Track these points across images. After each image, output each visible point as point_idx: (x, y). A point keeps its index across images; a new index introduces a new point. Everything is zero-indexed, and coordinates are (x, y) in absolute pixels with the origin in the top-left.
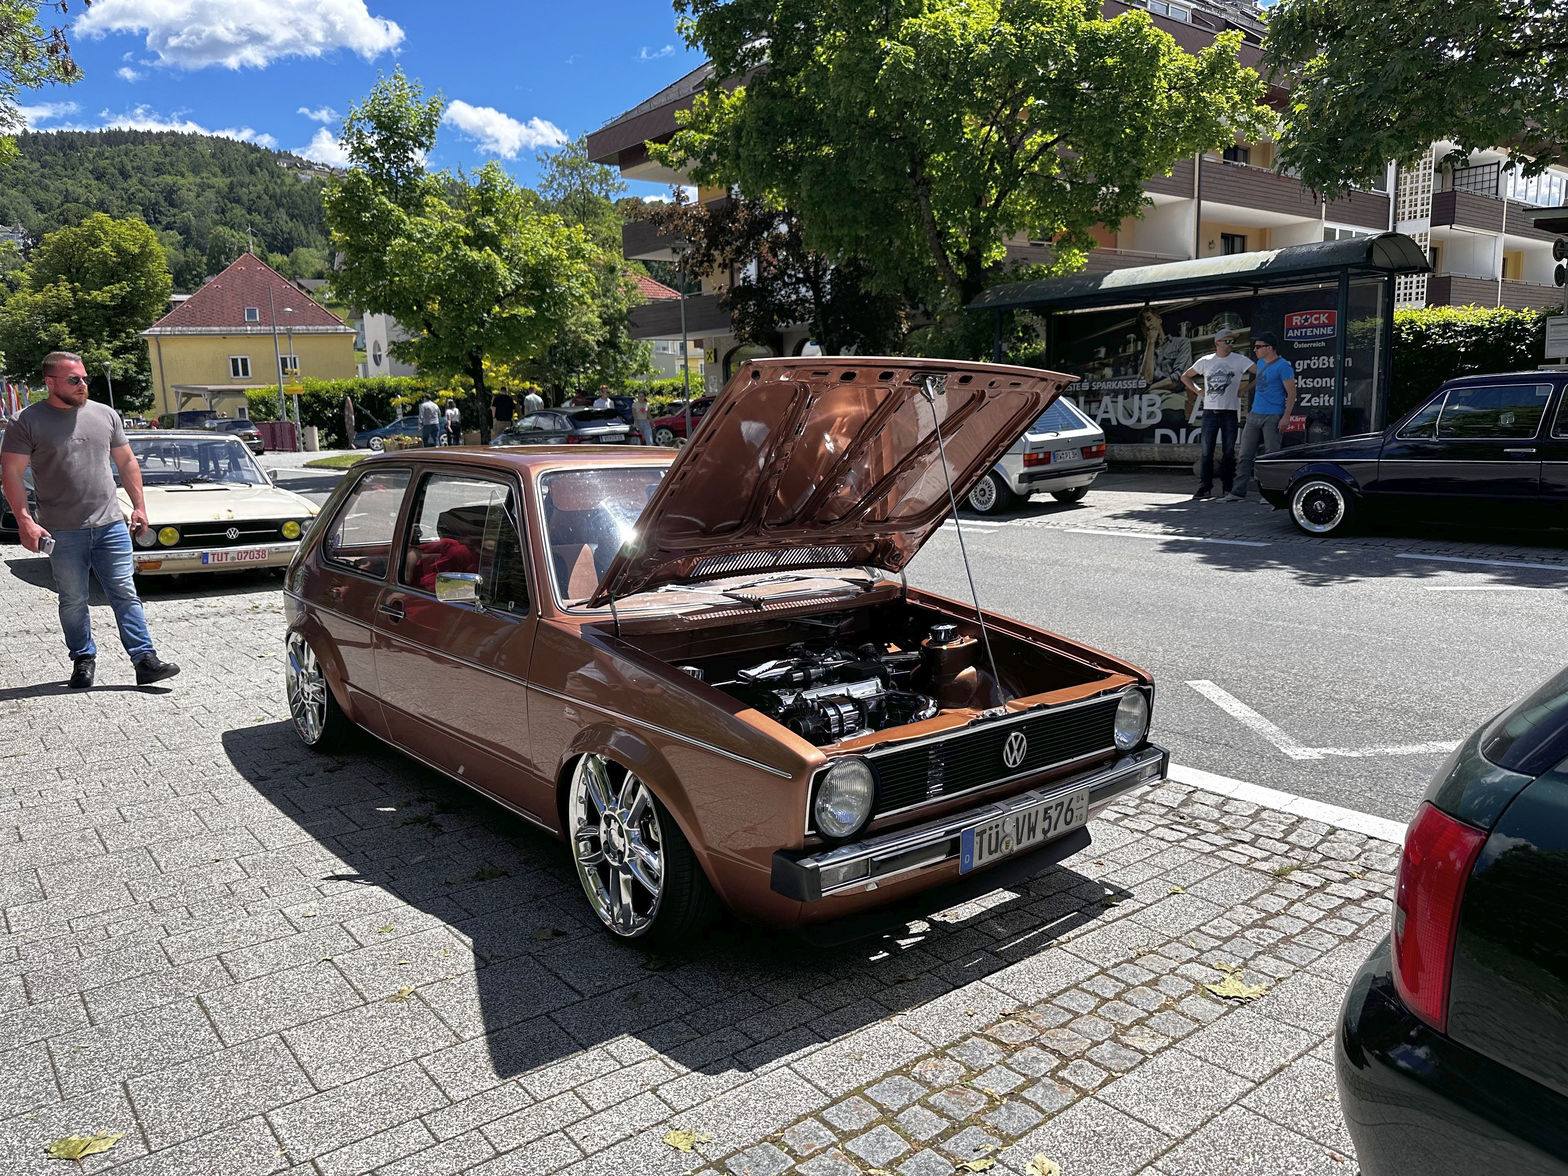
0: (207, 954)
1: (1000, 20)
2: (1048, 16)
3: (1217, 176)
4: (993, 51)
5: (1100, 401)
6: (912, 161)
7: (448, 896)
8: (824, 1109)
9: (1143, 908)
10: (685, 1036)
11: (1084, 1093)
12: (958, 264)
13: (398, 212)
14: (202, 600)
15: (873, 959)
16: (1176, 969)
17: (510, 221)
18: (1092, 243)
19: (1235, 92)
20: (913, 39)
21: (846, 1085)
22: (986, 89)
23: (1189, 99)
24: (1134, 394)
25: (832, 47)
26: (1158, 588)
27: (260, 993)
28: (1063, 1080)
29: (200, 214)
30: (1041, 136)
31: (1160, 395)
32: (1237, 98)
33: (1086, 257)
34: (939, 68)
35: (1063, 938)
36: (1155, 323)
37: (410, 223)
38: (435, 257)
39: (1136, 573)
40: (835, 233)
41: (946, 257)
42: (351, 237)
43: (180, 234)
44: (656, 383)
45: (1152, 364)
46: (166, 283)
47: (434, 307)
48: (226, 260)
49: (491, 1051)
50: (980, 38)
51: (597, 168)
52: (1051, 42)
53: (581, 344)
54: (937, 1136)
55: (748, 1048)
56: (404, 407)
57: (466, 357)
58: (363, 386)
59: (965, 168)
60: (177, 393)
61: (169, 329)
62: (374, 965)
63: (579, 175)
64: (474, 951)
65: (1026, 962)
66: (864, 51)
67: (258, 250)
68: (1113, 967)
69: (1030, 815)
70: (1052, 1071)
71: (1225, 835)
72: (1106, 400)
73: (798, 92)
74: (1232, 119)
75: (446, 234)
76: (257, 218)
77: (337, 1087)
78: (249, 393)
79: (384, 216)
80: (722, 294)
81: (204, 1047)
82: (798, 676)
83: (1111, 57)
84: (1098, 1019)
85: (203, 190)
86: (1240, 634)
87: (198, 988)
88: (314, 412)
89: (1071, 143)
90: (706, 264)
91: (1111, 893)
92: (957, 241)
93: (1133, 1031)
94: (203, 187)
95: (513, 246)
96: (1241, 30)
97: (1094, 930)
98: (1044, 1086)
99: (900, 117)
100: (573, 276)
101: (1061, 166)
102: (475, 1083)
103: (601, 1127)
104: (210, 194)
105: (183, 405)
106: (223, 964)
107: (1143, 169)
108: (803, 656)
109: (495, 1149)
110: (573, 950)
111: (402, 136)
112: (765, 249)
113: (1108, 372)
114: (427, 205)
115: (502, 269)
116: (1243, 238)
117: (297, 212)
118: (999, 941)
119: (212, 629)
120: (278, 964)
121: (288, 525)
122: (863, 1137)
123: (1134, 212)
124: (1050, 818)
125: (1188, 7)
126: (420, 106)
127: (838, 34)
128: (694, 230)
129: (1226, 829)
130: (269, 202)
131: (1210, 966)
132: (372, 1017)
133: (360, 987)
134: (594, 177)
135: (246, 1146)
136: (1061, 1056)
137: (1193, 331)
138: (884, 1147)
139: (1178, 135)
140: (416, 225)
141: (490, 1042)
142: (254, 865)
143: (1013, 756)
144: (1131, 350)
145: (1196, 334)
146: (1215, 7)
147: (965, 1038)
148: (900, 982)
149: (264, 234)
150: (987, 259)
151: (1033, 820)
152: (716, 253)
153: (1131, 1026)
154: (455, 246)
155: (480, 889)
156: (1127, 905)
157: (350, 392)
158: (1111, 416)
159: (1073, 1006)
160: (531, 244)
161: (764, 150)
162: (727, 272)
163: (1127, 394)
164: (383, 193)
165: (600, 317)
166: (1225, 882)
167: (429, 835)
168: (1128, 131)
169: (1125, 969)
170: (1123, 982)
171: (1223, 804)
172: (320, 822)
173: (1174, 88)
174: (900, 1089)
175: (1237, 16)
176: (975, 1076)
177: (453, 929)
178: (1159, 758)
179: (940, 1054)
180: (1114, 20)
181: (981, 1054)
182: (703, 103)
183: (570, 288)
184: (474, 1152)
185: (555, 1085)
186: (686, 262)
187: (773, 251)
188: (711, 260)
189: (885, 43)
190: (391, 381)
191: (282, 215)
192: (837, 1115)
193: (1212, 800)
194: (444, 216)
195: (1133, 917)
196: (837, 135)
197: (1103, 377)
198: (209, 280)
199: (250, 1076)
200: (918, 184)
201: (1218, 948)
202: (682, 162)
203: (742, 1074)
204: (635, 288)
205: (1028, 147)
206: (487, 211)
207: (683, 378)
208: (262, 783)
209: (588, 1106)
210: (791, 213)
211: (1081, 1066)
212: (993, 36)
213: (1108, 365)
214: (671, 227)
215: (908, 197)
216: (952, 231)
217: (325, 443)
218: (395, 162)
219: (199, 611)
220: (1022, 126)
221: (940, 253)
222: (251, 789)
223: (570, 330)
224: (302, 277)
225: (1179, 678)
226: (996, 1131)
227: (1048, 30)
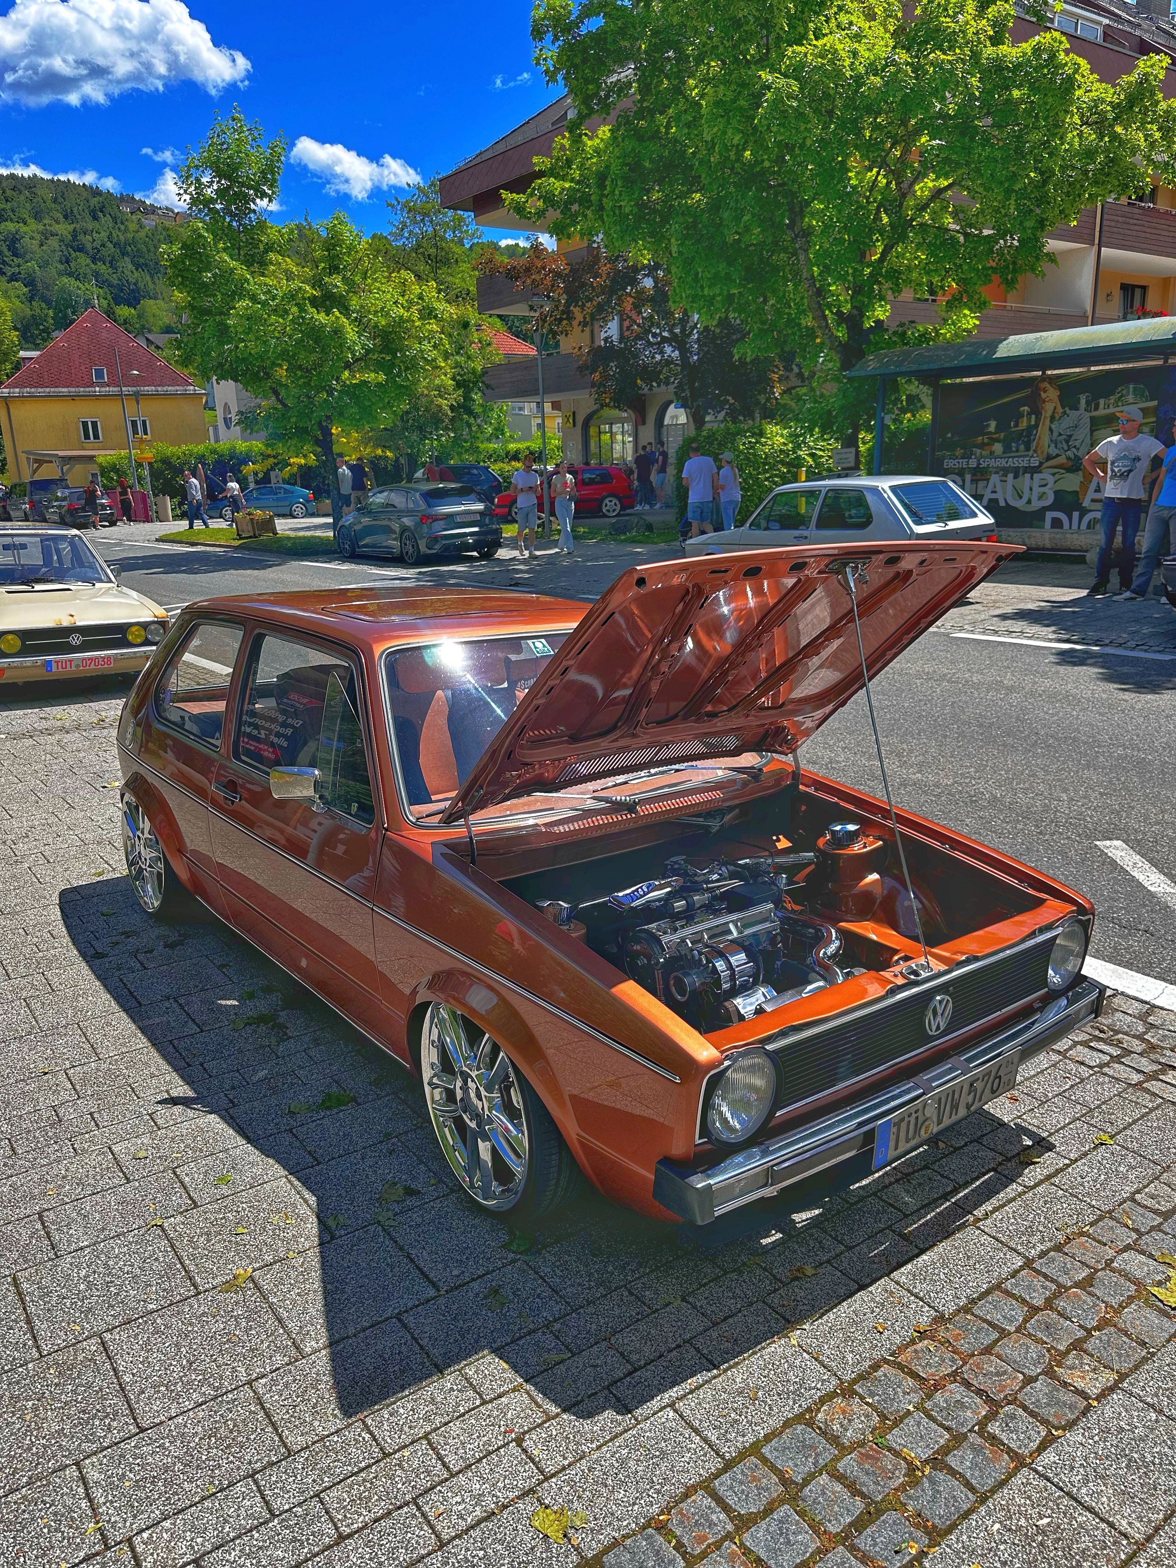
0: (28, 1212)
1: (894, 47)
2: (949, 41)
3: (1120, 219)
4: (886, 84)
5: (988, 480)
6: (791, 210)
7: (291, 1130)
8: (716, 1476)
9: (1068, 1166)
10: (554, 1357)
11: (1020, 1462)
12: (839, 325)
13: (241, 270)
14: (48, 709)
15: (764, 1242)
16: (1112, 1261)
17: (358, 279)
18: (985, 303)
19: (1155, 128)
20: (796, 72)
21: (740, 1439)
22: (876, 127)
23: (1101, 137)
24: (1025, 472)
25: (706, 80)
26: (1057, 714)
27: (83, 1273)
28: (993, 1439)
29: (44, 265)
30: (933, 181)
31: (1054, 474)
32: (1158, 135)
33: (977, 318)
34: (825, 103)
35: (979, 1213)
36: (1051, 394)
37: (254, 283)
38: (281, 320)
39: (1032, 694)
40: (706, 293)
41: (825, 317)
42: (194, 299)
43: (26, 286)
44: (512, 446)
45: (1046, 440)
46: (12, 341)
47: (282, 372)
48: (73, 313)
49: (335, 1372)
50: (873, 69)
51: (450, 214)
52: (952, 72)
53: (434, 409)
54: (851, 1524)
55: (626, 1376)
56: (256, 474)
57: (315, 427)
58: (214, 452)
59: (850, 218)
60: (28, 459)
61: (17, 390)
62: (208, 1234)
63: (431, 221)
64: (318, 1217)
65: (940, 1248)
66: (743, 85)
67: (104, 303)
68: (1040, 1257)
69: (954, 1092)
70: (979, 1423)
71: (1152, 1056)
72: (995, 479)
73: (667, 133)
74: (1148, 158)
75: (292, 296)
76: (102, 268)
77: (161, 1423)
78: (100, 460)
79: (227, 274)
80: (582, 355)
81: (17, 1354)
82: (680, 905)
83: (1018, 87)
84: (1028, 1341)
85: (47, 239)
86: (1151, 778)
87: (15, 1263)
88: (166, 479)
89: (968, 188)
90: (565, 322)
91: (1029, 1143)
92: (838, 300)
93: (1071, 1360)
94: (46, 235)
95: (362, 307)
96: (1166, 54)
97: (1013, 1199)
98: (973, 1447)
99: (781, 160)
100: (425, 338)
101: (955, 215)
102: (316, 1423)
103: (458, 1499)
104: (53, 242)
105: (35, 472)
106: (44, 1227)
107: (1047, 219)
108: (685, 874)
109: (337, 1529)
110: (427, 1216)
111: (243, 184)
112: (628, 304)
113: (998, 448)
114: (271, 263)
115: (351, 333)
116: (1144, 288)
117: (142, 261)
118: (907, 1216)
119: (57, 749)
120: (103, 1229)
121: (134, 629)
122: (763, 1525)
123: (1033, 269)
124: (976, 1090)
125: (1099, 23)
126: (261, 150)
127: (713, 64)
128: (553, 286)
129: (1153, 1047)
130: (113, 250)
131: (1151, 1256)
132: (203, 1314)
133: (192, 1268)
134: (447, 224)
135: (55, 1514)
136: (989, 1400)
137: (1093, 404)
138: (789, 1541)
139: (1088, 179)
140: (260, 285)
141: (334, 1358)
142: (84, 1081)
143: (935, 1023)
144: (1024, 424)
145: (1096, 409)
146: (1129, 22)
147: (876, 1367)
148: (797, 1279)
149: (110, 285)
150: (869, 318)
151: (956, 1096)
152: (576, 310)
153: (1068, 1351)
154: (302, 309)
155: (326, 1121)
156: (1048, 1161)
157: (201, 459)
158: (999, 496)
159: (997, 1317)
160: (380, 304)
161: (631, 200)
162: (587, 330)
163: (1017, 473)
164: (225, 250)
165: (453, 379)
166: (1159, 1128)
167: (274, 1040)
168: (1032, 175)
169: (1053, 1260)
170: (1053, 1281)
171: (1148, 1014)
172: (157, 1020)
173: (1086, 123)
174: (805, 1448)
175: (1153, 33)
176: (891, 1429)
177: (296, 1183)
178: (1095, 995)
179: (847, 1391)
180: (1024, 45)
181: (896, 1393)
182: (563, 148)
183: (422, 351)
184: (313, 1534)
185: (406, 1429)
186: (544, 321)
187: (637, 307)
188: (570, 317)
189: (766, 76)
190: (242, 446)
191: (126, 264)
192: (731, 1488)
193: (1135, 1008)
194: (290, 276)
195: (1056, 1180)
196: (710, 183)
197: (992, 453)
198: (58, 335)
199: (66, 1403)
200: (797, 236)
201: (1158, 1228)
202: (541, 213)
203: (619, 1417)
204: (489, 344)
205: (919, 193)
206: (334, 269)
207: (540, 441)
208: (98, 962)
209: (444, 1465)
210: (657, 266)
211: (1013, 1417)
212: (887, 66)
213: (998, 440)
214: (529, 281)
215: (785, 250)
216: (833, 288)
217: (179, 512)
218: (236, 215)
219: (44, 724)
220: (913, 170)
221: (819, 313)
222: (85, 970)
223: (422, 395)
224: (150, 331)
225: (1088, 837)
226: (919, 1520)
227: (949, 58)
